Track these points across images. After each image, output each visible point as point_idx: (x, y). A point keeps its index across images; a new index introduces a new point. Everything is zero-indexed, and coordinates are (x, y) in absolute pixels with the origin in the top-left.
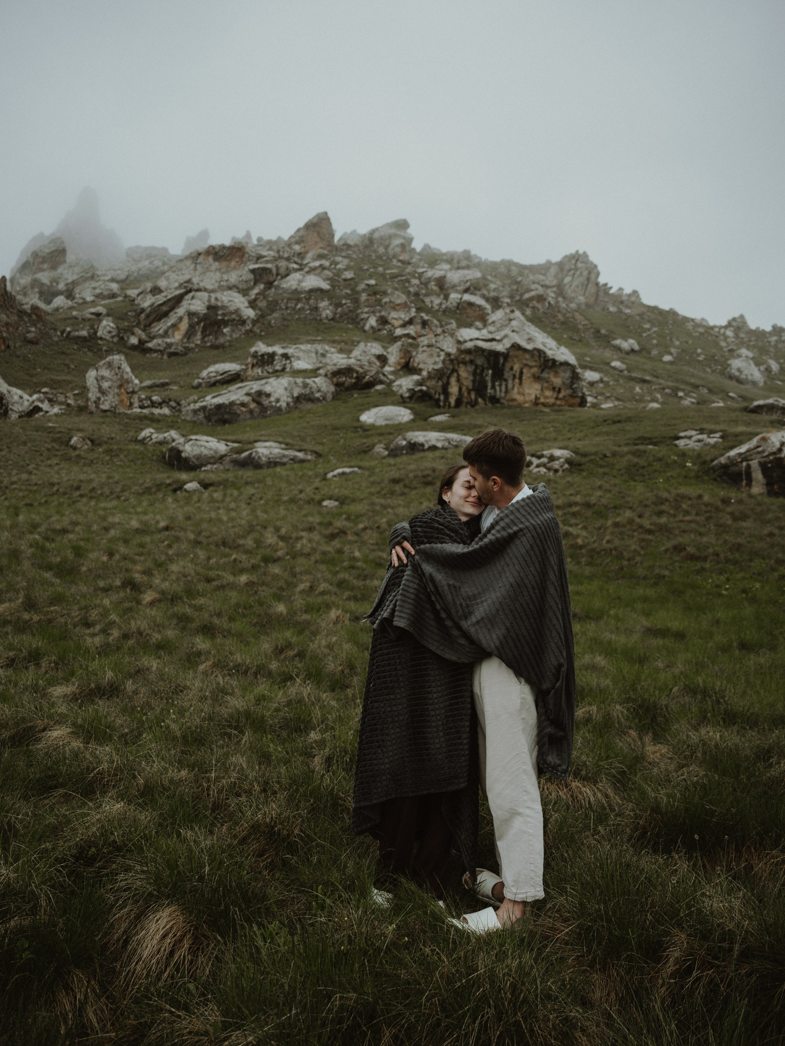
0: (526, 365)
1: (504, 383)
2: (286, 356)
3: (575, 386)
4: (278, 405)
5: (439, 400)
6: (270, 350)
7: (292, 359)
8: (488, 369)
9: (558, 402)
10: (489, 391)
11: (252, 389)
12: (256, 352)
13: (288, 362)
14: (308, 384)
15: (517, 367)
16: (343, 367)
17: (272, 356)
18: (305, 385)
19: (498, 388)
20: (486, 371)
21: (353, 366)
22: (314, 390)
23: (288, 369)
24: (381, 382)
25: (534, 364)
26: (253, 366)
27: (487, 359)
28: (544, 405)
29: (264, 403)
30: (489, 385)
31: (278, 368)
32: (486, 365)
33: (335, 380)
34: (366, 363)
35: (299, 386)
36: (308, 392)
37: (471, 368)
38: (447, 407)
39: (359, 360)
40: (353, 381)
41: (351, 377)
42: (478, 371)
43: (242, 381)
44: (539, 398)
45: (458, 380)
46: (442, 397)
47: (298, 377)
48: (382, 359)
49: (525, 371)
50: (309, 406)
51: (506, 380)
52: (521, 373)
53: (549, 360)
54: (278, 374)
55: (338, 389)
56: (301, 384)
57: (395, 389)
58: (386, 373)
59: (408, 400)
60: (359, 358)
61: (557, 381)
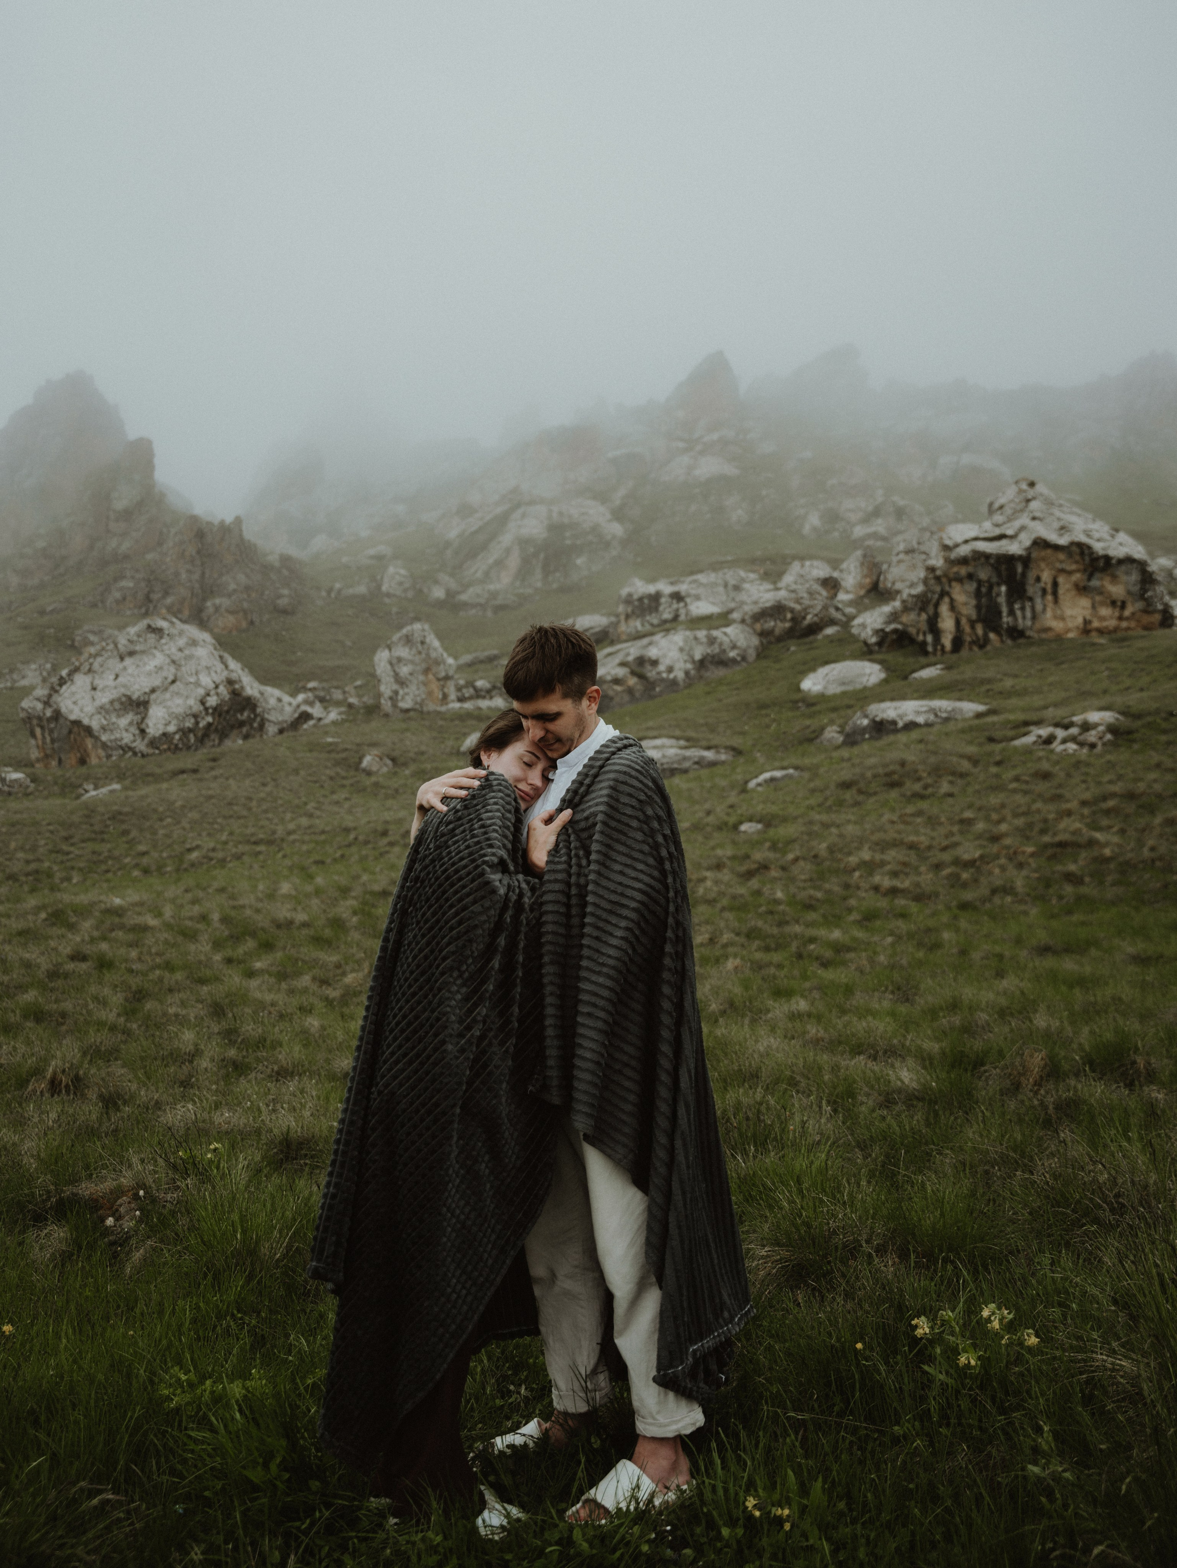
0: (1062, 571)
1: (1028, 604)
2: (677, 597)
3: (1149, 594)
4: (672, 676)
5: (924, 643)
6: (651, 589)
7: (688, 600)
8: (999, 585)
9: (1124, 624)
10: (1005, 620)
11: (628, 654)
12: (630, 595)
13: (682, 604)
14: (715, 638)
15: (1046, 576)
16: (768, 605)
17: (656, 598)
18: (712, 641)
19: (1019, 613)
20: (995, 589)
21: (784, 602)
22: (725, 647)
23: (682, 617)
24: (832, 622)
25: (1074, 567)
26: (628, 617)
27: (996, 568)
28: (1100, 632)
29: (649, 675)
30: (1005, 610)
31: (667, 616)
32: (994, 579)
33: (758, 627)
34: (805, 595)
35: (701, 643)
36: (717, 650)
37: (971, 587)
38: (939, 653)
39: (793, 591)
40: (788, 625)
41: (784, 620)
42: (984, 590)
43: (612, 643)
44: (1090, 622)
45: (953, 608)
46: (929, 638)
47: (699, 629)
48: (831, 585)
49: (1061, 580)
50: (721, 672)
51: (1031, 599)
52: (1055, 584)
53: (1098, 558)
54: (668, 626)
55: (764, 641)
56: (704, 640)
57: (855, 631)
58: (840, 606)
59: (876, 648)
60: (794, 587)
61: (1117, 590)
